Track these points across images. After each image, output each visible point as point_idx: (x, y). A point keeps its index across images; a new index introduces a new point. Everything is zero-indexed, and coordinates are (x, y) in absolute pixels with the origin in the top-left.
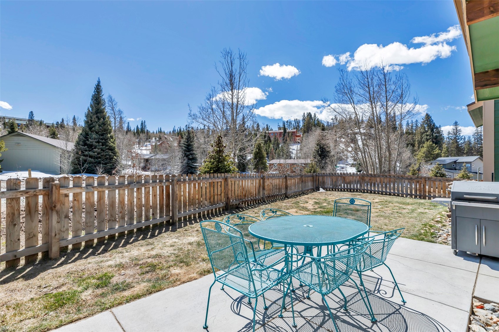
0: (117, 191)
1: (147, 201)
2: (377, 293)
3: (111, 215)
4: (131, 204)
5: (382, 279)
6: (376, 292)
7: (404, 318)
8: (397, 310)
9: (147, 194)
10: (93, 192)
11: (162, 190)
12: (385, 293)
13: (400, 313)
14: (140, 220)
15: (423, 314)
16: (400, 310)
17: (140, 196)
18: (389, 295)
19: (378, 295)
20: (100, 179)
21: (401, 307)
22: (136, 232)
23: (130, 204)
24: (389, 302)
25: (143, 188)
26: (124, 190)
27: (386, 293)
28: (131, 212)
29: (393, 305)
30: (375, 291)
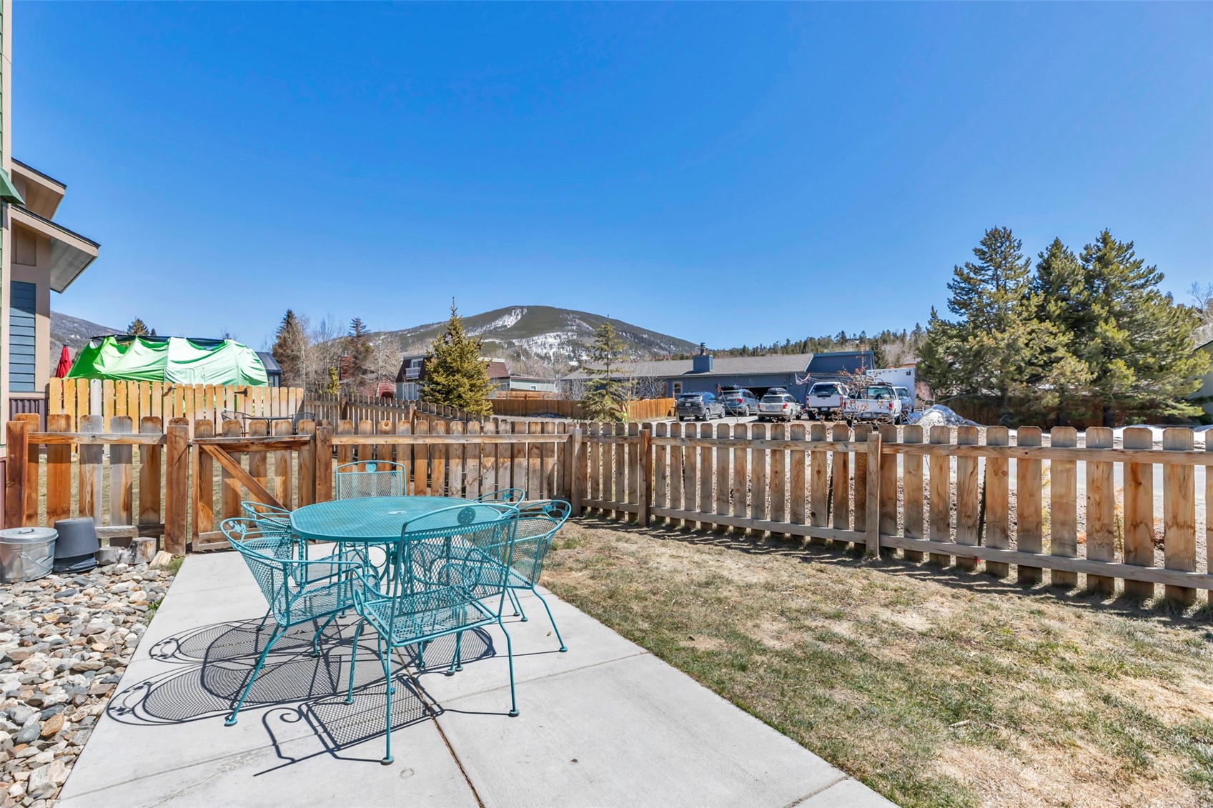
0: (732, 450)
1: (797, 482)
2: (299, 707)
3: (721, 491)
4: (759, 479)
5: (331, 751)
6: (304, 708)
7: (215, 695)
8: (234, 700)
9: (798, 465)
10: (695, 448)
11: (842, 462)
12: (285, 717)
13: (226, 698)
14: (777, 517)
15: (181, 721)
16: (229, 703)
17: (779, 466)
18: (273, 718)
19: (295, 706)
20: (704, 427)
21: (230, 711)
22: (767, 538)
23: (755, 480)
24: (260, 704)
25: (787, 452)
26: (744, 450)
27: (282, 717)
28: (758, 495)
29: (248, 704)
30: (310, 709)
